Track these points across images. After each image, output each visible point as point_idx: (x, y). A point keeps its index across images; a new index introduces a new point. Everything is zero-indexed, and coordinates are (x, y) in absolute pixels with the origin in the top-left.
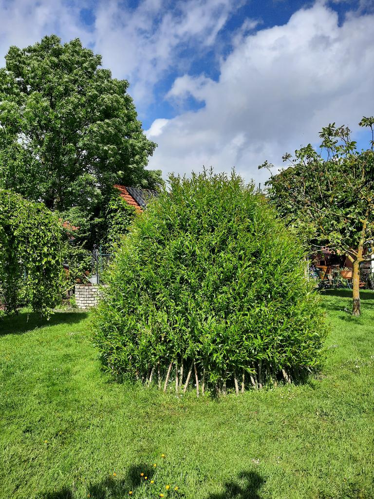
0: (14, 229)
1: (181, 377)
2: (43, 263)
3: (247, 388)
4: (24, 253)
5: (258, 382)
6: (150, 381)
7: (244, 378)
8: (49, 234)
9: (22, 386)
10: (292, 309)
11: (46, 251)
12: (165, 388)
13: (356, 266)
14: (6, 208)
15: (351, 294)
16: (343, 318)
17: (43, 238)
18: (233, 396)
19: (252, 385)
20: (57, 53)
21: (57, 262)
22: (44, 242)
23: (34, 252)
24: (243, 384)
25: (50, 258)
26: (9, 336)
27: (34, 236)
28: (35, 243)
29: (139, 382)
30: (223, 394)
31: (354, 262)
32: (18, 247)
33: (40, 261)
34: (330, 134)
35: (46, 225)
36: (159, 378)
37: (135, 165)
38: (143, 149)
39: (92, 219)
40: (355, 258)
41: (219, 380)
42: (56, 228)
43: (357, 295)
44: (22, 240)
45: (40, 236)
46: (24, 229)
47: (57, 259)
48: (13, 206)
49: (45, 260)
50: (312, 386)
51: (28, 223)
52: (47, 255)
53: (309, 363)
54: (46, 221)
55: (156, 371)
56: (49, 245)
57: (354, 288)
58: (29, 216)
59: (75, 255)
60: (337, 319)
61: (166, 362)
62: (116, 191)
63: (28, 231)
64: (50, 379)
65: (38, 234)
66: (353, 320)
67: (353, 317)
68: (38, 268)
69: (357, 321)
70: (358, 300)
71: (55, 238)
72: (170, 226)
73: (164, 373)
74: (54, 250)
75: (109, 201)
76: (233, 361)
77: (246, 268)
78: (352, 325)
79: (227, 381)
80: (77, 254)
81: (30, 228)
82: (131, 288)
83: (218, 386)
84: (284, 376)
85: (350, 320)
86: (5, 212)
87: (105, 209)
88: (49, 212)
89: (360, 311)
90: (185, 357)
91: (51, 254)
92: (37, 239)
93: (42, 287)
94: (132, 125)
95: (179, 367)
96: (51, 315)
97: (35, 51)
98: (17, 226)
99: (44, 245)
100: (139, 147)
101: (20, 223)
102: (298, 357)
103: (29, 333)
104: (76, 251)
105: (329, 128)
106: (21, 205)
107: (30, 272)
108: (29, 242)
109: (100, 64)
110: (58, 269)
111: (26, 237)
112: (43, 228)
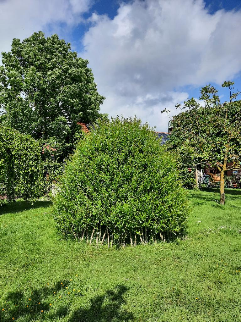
0: (12, 151)
1: (100, 237)
2: (29, 171)
3: (137, 243)
4: (18, 165)
5: (145, 240)
6: (82, 239)
7: (136, 238)
8: (33, 153)
9: (10, 241)
10: (165, 198)
11: (31, 163)
12: (90, 242)
13: (223, 173)
14: (8, 138)
15: (219, 191)
16: (213, 206)
17: (29, 156)
18: (129, 248)
19: (141, 242)
20: (43, 42)
21: (38, 170)
22: (30, 158)
23: (24, 164)
24: (135, 241)
25: (33, 168)
26: (8, 214)
27: (24, 155)
28: (25, 159)
29: (76, 240)
30: (123, 247)
31: (221, 171)
32: (14, 161)
33: (28, 169)
34: (207, 91)
35: (31, 148)
36: (87, 237)
37: (91, 110)
38: (96, 100)
39: (64, 144)
40: (222, 168)
41: (120, 239)
42: (37, 150)
43: (222, 192)
44: (16, 157)
45: (27, 155)
46: (18, 151)
47: (38, 168)
48: (12, 137)
49: (30, 169)
50: (178, 243)
51: (20, 147)
52: (31, 166)
53: (174, 229)
54: (32, 146)
55: (85, 233)
56: (33, 160)
57: (221, 187)
58: (21, 143)
59: (52, 166)
60: (210, 206)
61: (91, 228)
62: (79, 127)
63: (20, 152)
64: (27, 238)
65: (26, 153)
66: (219, 207)
67: (220, 205)
68: (26, 174)
69: (221, 208)
70: (223, 195)
71: (37, 156)
72: (96, 149)
73: (90, 234)
74: (36, 163)
75: (75, 132)
76: (129, 228)
77: (139, 174)
78: (218, 210)
79: (126, 239)
80: (53, 166)
81: (22, 150)
82: (73, 185)
83: (120, 242)
84: (161, 237)
85: (217, 207)
86: (7, 140)
87: (72, 138)
88: (33, 140)
89: (224, 201)
90: (102, 224)
91: (34, 166)
92: (26, 156)
93: (29, 185)
94: (90, 86)
95: (99, 231)
96: (34, 202)
97: (29, 41)
98: (14, 149)
99: (30, 160)
100: (94, 100)
101: (16, 147)
102: (168, 226)
103: (21, 213)
104: (53, 164)
105: (206, 88)
106: (17, 136)
107: (21, 176)
108: (21, 158)
109: (69, 48)
110: (38, 175)
111: (19, 156)
112: (29, 150)
